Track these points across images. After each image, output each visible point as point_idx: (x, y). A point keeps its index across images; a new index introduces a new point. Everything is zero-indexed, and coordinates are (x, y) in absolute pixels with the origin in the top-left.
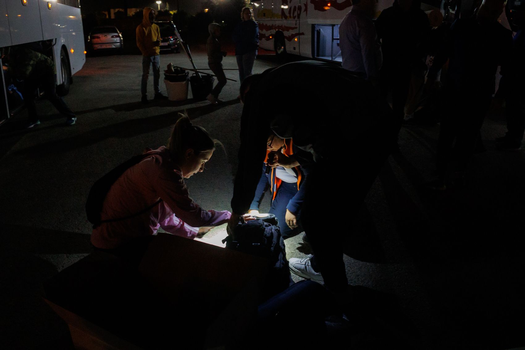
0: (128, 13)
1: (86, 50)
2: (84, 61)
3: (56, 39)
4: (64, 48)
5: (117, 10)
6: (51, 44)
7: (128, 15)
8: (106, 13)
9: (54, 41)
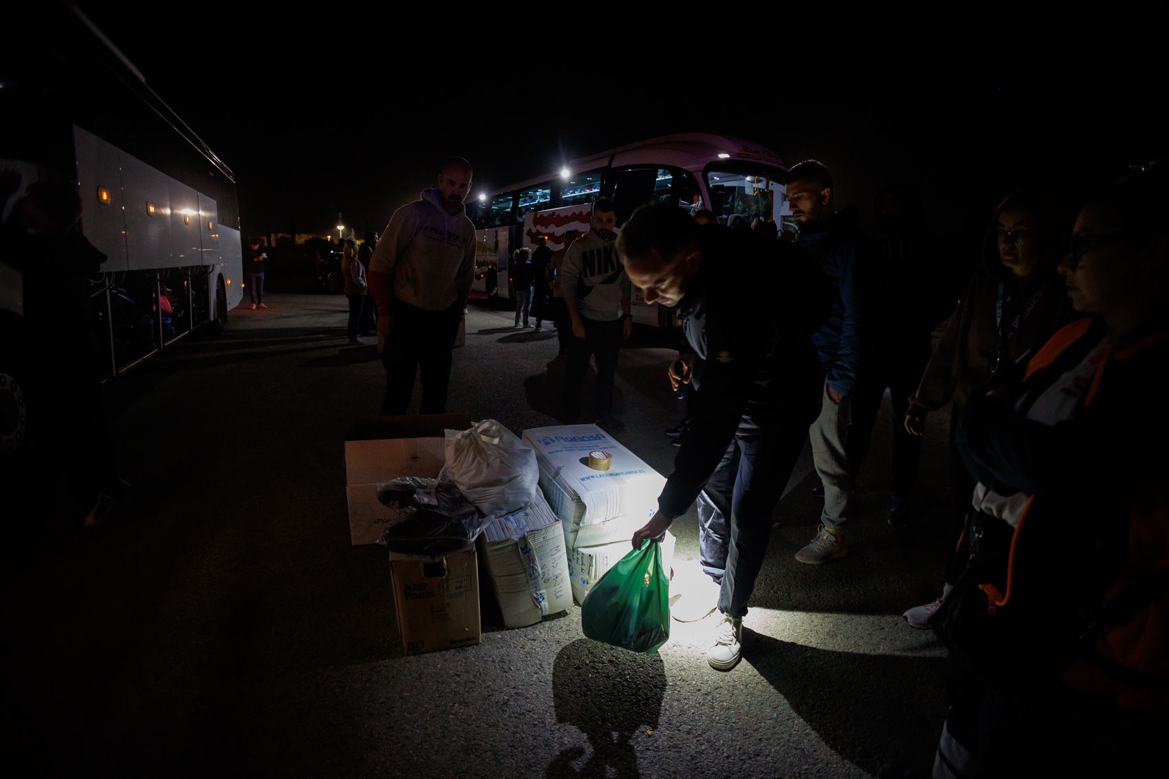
0: (296, 240)
1: (244, 283)
2: (241, 297)
3: (214, 266)
4: (221, 277)
5: (280, 235)
6: (207, 271)
7: (296, 243)
8: (265, 239)
9: (211, 269)
